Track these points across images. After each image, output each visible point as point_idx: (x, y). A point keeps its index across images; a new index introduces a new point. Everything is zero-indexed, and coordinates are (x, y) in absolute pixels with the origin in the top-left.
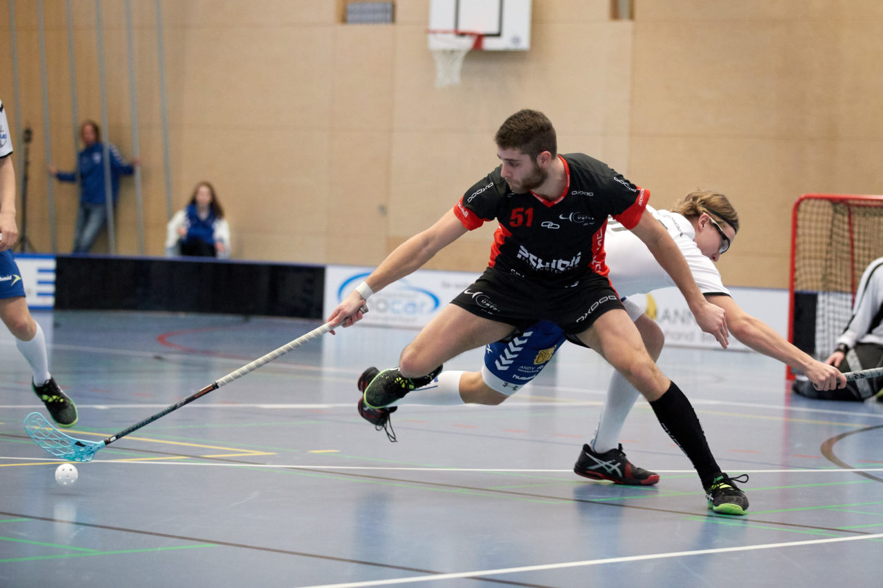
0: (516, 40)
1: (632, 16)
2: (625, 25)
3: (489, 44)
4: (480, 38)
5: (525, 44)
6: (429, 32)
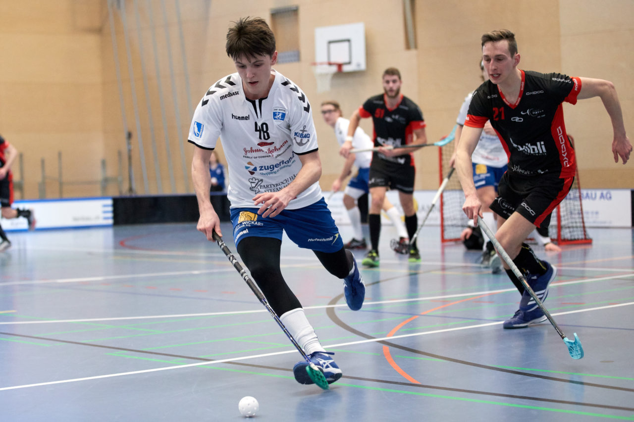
0: (359, 65)
1: (416, 47)
2: (413, 52)
3: (346, 68)
4: (340, 66)
5: (363, 67)
6: (314, 64)
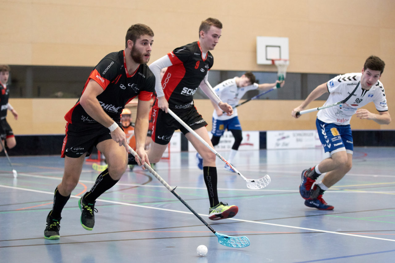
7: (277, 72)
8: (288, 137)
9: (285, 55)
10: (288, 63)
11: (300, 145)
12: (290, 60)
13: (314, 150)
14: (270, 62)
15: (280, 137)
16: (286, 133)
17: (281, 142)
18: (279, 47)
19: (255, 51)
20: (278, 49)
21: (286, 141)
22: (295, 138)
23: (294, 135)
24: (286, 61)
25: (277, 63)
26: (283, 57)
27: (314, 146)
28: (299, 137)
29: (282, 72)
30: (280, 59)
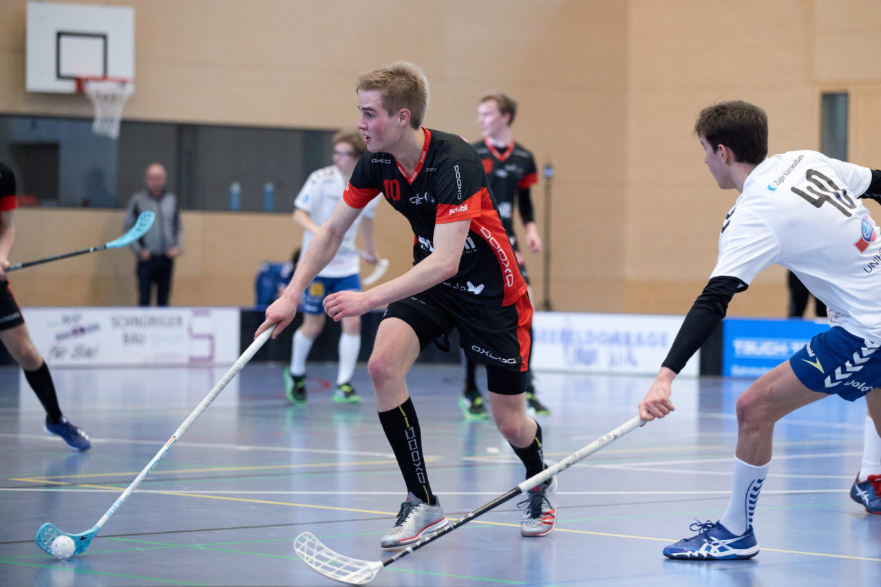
7: (90, 120)
8: (95, 328)
9: (123, 65)
10: (130, 89)
11: (136, 354)
12: (137, 81)
13: (185, 372)
14: (69, 87)
15: (68, 328)
16: (89, 316)
17: (70, 344)
18: (104, 37)
19: (19, 50)
20: (99, 43)
21: (87, 340)
22: (118, 334)
23: (116, 323)
24: (123, 82)
25: (92, 88)
26: (112, 72)
27: (185, 360)
28: (132, 330)
29: (108, 120)
30: (105, 77)
